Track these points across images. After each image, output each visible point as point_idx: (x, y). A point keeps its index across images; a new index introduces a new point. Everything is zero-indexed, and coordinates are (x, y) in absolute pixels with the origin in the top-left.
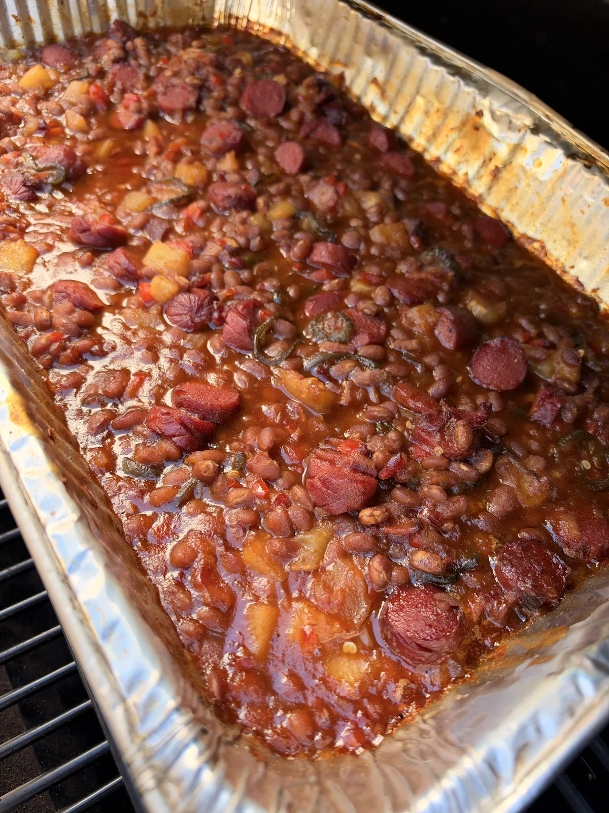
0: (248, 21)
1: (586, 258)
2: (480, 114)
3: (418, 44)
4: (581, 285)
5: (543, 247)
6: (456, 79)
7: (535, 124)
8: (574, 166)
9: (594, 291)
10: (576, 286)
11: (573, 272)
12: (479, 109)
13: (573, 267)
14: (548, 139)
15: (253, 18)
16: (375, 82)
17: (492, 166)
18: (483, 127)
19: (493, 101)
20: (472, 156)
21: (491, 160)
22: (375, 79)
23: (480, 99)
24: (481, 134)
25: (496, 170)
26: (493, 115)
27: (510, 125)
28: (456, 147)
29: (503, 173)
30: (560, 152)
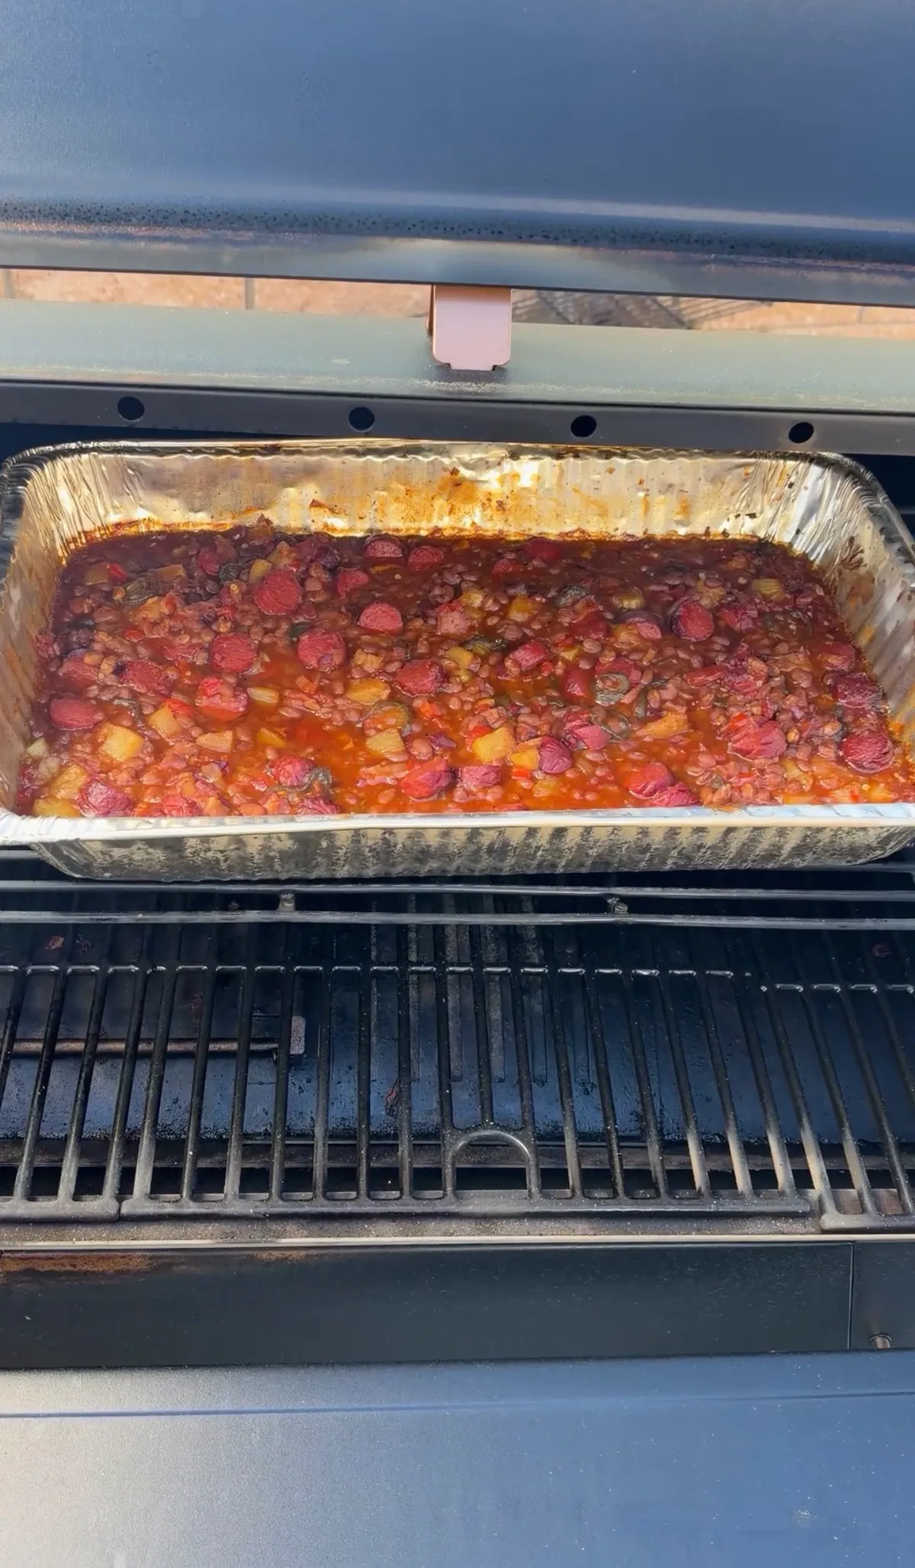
0: (85, 533)
1: (622, 516)
2: (455, 472)
3: (341, 449)
4: (633, 536)
5: (583, 532)
6: (411, 457)
7: (509, 452)
8: (568, 462)
9: (645, 533)
10: (630, 540)
11: (619, 533)
12: (451, 469)
13: (617, 529)
14: (530, 456)
15: (88, 526)
16: (315, 504)
17: (494, 503)
18: (464, 479)
19: (460, 456)
20: (468, 507)
21: (489, 500)
22: (314, 501)
23: (446, 461)
24: (465, 486)
25: (501, 504)
26: (467, 466)
27: (488, 465)
28: (447, 509)
29: (510, 504)
30: (547, 460)
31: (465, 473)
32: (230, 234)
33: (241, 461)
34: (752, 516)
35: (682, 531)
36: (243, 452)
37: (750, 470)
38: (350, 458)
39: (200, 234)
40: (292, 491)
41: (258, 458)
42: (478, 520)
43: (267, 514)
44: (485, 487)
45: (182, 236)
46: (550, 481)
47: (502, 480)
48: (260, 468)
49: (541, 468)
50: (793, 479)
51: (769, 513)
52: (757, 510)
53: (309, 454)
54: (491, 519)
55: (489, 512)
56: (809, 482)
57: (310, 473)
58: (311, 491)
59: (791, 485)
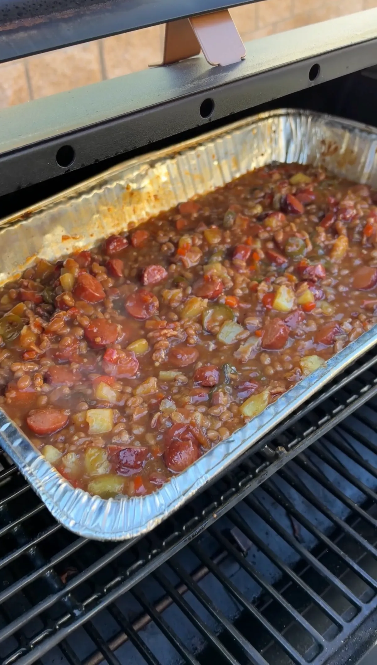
1: (211, 179)
2: (128, 187)
4: (219, 187)
8: (178, 160)
9: (224, 183)
11: (213, 188)
12: (125, 187)
13: (211, 187)
14: (160, 163)
16: (65, 238)
17: (153, 198)
18: (133, 190)
19: (128, 177)
20: (140, 206)
21: (150, 197)
22: (63, 236)
23: (122, 183)
24: (135, 193)
25: (156, 197)
26: (132, 181)
27: (141, 177)
28: (132, 212)
29: (161, 194)
30: (169, 162)
31: (134, 186)
32: (58, 15)
33: (15, 229)
34: (262, 155)
35: (238, 175)
36: (12, 224)
37: (255, 131)
38: (73, 201)
39: (38, 20)
40: (48, 236)
41: (24, 223)
42: (148, 209)
43: (41, 256)
44: (145, 191)
45: (27, 25)
46: (174, 173)
47: (151, 183)
48: (28, 229)
49: (168, 167)
50: (274, 128)
51: (269, 151)
52: (263, 151)
53: (50, 208)
54: (154, 207)
55: (152, 204)
56: (282, 126)
57: (55, 220)
58: (60, 231)
59: (274, 132)
